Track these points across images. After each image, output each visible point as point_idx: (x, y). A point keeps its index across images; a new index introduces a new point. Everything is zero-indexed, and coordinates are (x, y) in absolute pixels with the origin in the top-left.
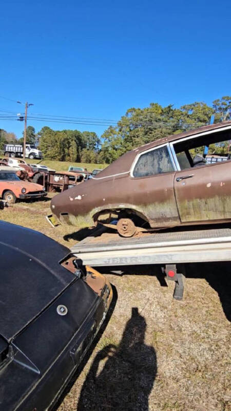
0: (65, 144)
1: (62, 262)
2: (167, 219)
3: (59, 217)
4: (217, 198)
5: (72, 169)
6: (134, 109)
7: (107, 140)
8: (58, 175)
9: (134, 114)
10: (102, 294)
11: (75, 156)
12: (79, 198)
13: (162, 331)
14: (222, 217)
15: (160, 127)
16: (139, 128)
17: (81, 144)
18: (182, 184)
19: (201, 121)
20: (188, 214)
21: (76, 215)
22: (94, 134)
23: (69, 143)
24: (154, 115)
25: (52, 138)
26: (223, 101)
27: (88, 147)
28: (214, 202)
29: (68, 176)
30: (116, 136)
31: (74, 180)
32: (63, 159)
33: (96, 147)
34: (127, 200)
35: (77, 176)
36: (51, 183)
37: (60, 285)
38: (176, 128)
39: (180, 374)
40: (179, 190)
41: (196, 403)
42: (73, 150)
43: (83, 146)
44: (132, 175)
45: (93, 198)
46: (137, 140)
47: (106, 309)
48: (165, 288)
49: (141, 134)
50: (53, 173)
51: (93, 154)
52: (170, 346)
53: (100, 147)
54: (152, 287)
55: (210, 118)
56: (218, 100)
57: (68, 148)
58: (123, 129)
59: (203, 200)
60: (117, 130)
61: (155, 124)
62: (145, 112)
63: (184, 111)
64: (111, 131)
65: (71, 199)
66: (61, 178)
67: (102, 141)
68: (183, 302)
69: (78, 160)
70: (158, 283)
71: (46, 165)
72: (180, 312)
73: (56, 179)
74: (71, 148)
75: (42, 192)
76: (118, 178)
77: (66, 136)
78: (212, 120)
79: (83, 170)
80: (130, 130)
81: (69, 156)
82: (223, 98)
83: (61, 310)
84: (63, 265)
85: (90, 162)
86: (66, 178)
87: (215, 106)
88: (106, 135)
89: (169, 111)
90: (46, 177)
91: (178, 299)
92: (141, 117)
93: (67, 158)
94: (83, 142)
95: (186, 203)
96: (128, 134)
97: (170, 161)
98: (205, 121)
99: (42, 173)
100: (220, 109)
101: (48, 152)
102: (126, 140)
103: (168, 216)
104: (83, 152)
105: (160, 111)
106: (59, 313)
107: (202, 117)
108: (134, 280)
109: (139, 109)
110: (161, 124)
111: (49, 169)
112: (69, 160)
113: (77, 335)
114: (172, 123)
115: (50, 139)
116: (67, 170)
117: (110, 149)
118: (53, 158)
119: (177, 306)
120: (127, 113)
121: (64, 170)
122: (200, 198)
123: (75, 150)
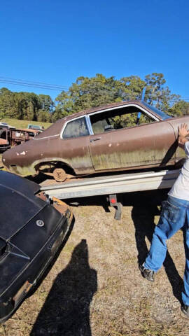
0: (22, 105)
1: (36, 194)
2: (86, 169)
3: (9, 168)
4: (115, 154)
5: (30, 127)
6: (83, 78)
7: (60, 103)
8: (19, 131)
9: (83, 82)
10: (66, 215)
11: (32, 116)
12: (24, 153)
13: (107, 239)
14: (120, 167)
15: (104, 94)
16: (87, 94)
17: (37, 105)
18: (94, 144)
19: (136, 91)
20: (99, 164)
21: (22, 166)
22: (49, 97)
23: (26, 104)
24: (99, 84)
25: (11, 99)
26: (153, 77)
27: (43, 109)
28: (114, 156)
29: (28, 132)
30: (68, 100)
31: (33, 136)
32: (21, 118)
33: (50, 108)
34: (58, 156)
35: (35, 132)
36: (13, 138)
37: (37, 208)
38: (116, 96)
39: (118, 262)
40: (92, 148)
41: (127, 276)
42: (30, 109)
43: (40, 107)
44: (61, 137)
45: (34, 153)
46: (85, 104)
47: (69, 224)
48: (108, 213)
49: (89, 99)
50: (15, 130)
51: (48, 115)
52: (112, 247)
53: (54, 109)
54: (99, 213)
55: (142, 89)
56: (149, 76)
57: (26, 108)
58: (74, 94)
59: (107, 155)
60: (69, 95)
61: (101, 91)
62: (92, 81)
63: (123, 83)
64: (63, 96)
65: (18, 154)
66: (22, 134)
67: (56, 104)
68: (121, 221)
69: (35, 119)
70: (104, 210)
71: (7, 123)
72: (118, 227)
73: (18, 135)
74: (28, 109)
75: (6, 145)
76: (51, 139)
77: (23, 98)
78: (144, 91)
79: (41, 128)
80: (80, 96)
81: (26, 115)
82: (153, 74)
83: (40, 223)
84: (37, 195)
85: (45, 121)
86: (27, 134)
87: (146, 80)
88: (59, 99)
89: (111, 82)
90: (9, 133)
91: (117, 219)
92: (89, 85)
93: (25, 117)
94: (39, 103)
95: (97, 157)
96: (78, 99)
97: (87, 128)
98: (138, 92)
99: (5, 129)
100: (150, 82)
101: (7, 111)
102: (76, 104)
103: (86, 166)
104: (39, 113)
105: (104, 81)
106: (38, 225)
107: (137, 88)
108: (86, 209)
109: (87, 78)
110: (105, 92)
111: (10, 127)
112: (27, 119)
113: (52, 238)
114: (113, 92)
115: (9, 99)
116: (26, 127)
117: (63, 110)
118: (12, 116)
119: (116, 224)
120: (77, 81)
121: (23, 127)
122: (105, 154)
123: (32, 110)
